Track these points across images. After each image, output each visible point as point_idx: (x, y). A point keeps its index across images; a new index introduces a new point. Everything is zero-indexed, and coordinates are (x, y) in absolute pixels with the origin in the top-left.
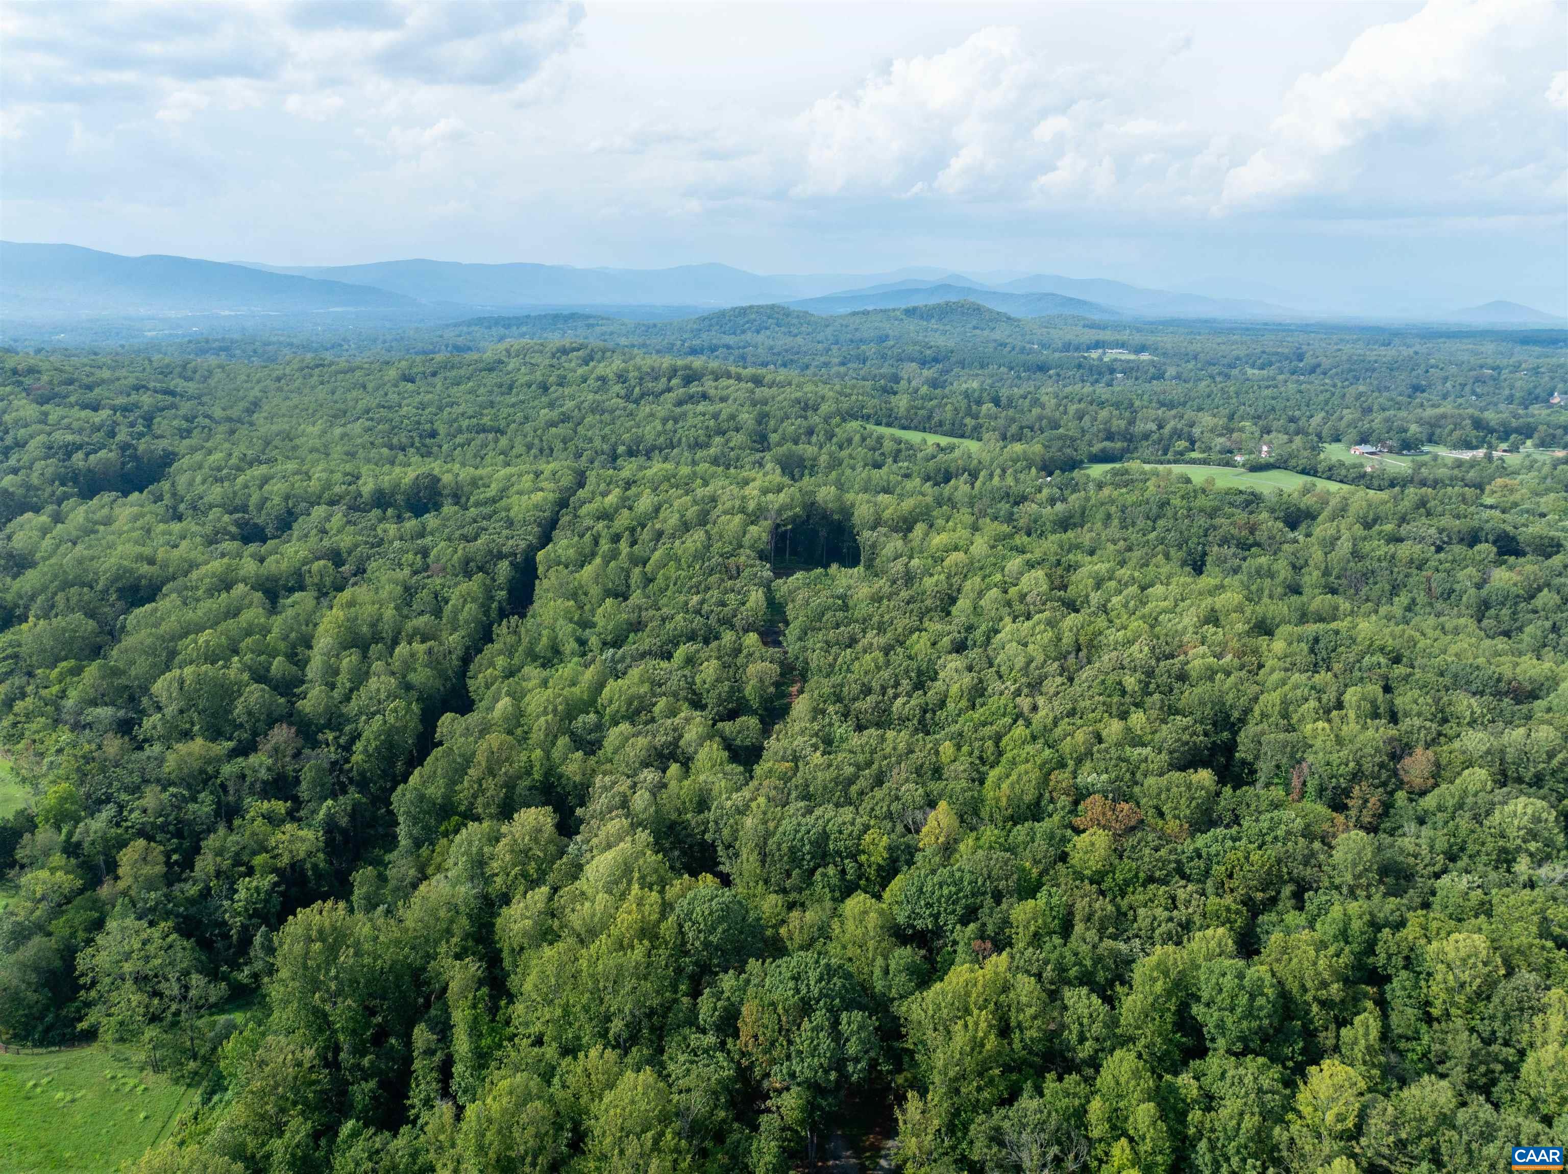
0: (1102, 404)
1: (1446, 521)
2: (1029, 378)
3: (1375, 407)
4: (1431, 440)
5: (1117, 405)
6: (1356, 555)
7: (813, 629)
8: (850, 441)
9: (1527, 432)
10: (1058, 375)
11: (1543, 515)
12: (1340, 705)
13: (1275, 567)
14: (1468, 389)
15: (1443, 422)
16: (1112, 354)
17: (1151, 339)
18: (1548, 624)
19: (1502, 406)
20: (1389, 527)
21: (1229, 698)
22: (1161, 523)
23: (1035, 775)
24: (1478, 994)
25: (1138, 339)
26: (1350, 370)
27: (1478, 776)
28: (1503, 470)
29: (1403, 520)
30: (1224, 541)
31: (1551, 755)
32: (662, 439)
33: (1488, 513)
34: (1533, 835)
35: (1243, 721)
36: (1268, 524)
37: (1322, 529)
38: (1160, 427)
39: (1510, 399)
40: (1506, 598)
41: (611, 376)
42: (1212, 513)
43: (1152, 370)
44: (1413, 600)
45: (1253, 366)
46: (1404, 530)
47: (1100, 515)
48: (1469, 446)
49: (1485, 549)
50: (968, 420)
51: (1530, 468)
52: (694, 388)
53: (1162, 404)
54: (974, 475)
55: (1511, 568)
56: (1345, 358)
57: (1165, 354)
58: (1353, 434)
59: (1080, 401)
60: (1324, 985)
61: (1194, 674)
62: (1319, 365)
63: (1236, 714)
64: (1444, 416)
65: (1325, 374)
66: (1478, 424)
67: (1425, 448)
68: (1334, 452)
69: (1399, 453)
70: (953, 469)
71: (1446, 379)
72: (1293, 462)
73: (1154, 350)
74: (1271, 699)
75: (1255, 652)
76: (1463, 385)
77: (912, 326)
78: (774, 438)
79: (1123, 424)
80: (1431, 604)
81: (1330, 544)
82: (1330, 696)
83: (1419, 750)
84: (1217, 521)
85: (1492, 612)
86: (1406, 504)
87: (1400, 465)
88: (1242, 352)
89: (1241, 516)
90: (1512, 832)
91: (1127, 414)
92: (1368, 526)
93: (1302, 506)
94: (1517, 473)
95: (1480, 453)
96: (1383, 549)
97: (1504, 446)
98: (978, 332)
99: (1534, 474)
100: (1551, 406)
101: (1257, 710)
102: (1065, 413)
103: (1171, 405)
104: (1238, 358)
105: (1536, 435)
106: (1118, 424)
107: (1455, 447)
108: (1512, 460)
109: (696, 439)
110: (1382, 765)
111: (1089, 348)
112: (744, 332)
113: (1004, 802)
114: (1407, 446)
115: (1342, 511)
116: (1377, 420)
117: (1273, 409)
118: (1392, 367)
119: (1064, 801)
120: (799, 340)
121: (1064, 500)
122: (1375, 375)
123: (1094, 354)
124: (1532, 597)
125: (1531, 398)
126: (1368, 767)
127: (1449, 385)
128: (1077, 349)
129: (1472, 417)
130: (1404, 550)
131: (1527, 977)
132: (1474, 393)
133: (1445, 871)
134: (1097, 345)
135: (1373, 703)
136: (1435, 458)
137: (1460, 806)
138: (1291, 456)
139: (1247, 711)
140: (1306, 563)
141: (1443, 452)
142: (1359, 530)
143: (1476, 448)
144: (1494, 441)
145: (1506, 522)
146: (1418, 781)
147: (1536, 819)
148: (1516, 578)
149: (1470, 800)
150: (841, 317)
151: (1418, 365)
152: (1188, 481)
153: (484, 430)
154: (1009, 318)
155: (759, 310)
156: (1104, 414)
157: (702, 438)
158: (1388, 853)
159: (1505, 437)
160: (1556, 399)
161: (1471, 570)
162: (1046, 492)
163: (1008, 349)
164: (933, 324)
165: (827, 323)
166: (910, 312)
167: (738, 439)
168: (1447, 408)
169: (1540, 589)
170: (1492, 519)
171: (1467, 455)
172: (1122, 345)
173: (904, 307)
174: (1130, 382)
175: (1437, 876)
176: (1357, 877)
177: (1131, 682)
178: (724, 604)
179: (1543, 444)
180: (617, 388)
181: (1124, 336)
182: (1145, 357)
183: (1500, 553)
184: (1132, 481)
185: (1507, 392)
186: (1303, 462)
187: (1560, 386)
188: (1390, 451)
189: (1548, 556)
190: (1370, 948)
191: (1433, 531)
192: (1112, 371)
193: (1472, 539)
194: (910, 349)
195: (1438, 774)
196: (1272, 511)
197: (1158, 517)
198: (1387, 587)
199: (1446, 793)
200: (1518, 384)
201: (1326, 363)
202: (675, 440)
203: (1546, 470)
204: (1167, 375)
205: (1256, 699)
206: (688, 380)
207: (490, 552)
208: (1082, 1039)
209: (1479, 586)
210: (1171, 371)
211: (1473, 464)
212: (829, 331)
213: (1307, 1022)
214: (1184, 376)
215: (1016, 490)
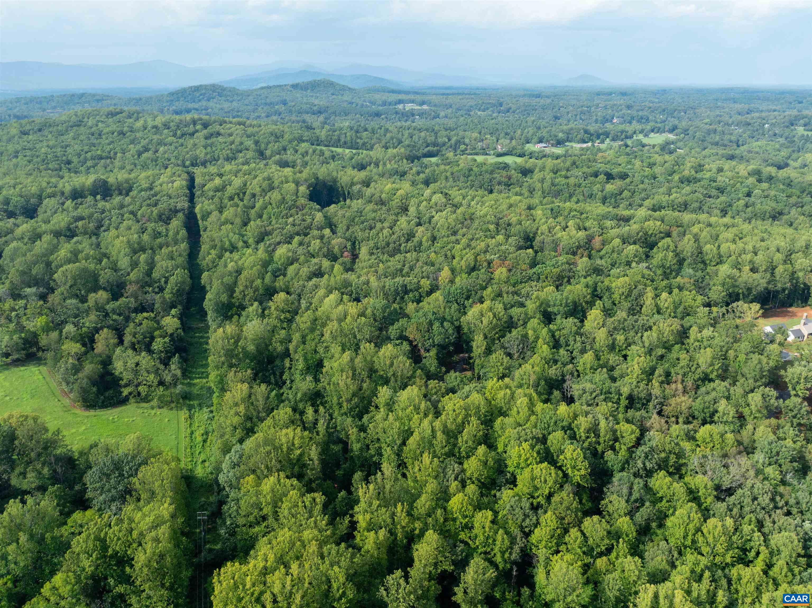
0: (420, 130)
1: (585, 169)
2: (372, 120)
3: (542, 127)
4: (568, 140)
5: (427, 130)
6: (553, 184)
7: (352, 225)
8: (307, 153)
9: (607, 135)
10: (386, 118)
11: (620, 165)
12: (567, 227)
13: (522, 192)
14: (578, 117)
15: (572, 132)
16: (409, 107)
17: (426, 98)
18: (628, 203)
19: (593, 125)
20: (563, 173)
21: (528, 230)
22: (470, 178)
23: (473, 257)
24: (628, 295)
25: (419, 98)
26: (525, 110)
27: (617, 241)
28: (599, 150)
29: (568, 170)
30: (499, 183)
31: (638, 234)
32: (209, 156)
33: (600, 165)
34: (635, 256)
35: (534, 237)
36: (515, 175)
37: (537, 175)
38: (449, 140)
39: (596, 121)
40: (612, 195)
41: (160, 125)
42: (492, 172)
43: (433, 114)
44: (578, 199)
45: (479, 110)
46: (569, 174)
47: (443, 177)
48: (584, 142)
49: (602, 177)
50: (358, 140)
51: (611, 149)
52: (210, 130)
53: (446, 130)
54: (377, 165)
55: (612, 184)
56: (522, 104)
57: (435, 106)
58: (535, 139)
59: (408, 129)
60: (585, 297)
61: (514, 223)
62: (511, 108)
63: (531, 235)
64: (572, 129)
65: (514, 112)
66: (586, 132)
67: (567, 144)
68: (530, 147)
69: (556, 146)
70: (364, 162)
71: (568, 113)
72: (514, 152)
73: (429, 104)
74: (544, 228)
75: (532, 215)
76: (576, 115)
77: (298, 94)
78: (268, 153)
79: (433, 138)
80: (585, 200)
81: (542, 181)
82: (563, 224)
83: (597, 237)
84: (495, 176)
85: (608, 200)
86: (568, 164)
87: (558, 151)
88: (472, 103)
89: (504, 173)
90: (630, 256)
91: (433, 134)
92: (555, 173)
93: (527, 167)
94: (605, 151)
95: (590, 144)
96: (564, 181)
97: (598, 141)
98: (334, 96)
99: (612, 151)
100: (614, 124)
101: (539, 232)
102: (403, 135)
103: (451, 130)
104: (471, 107)
105: (610, 136)
106: (431, 139)
107: (578, 142)
108: (603, 146)
109: (227, 155)
110: (586, 243)
111: (396, 104)
112: (200, 101)
113: (464, 267)
114: (559, 143)
115: (543, 169)
116: (544, 133)
117: (497, 129)
118: (544, 108)
119: (485, 264)
120: (235, 104)
121: (423, 172)
122: (537, 112)
123: (401, 106)
124: (621, 194)
125: (606, 120)
126: (582, 243)
127: (570, 115)
128: (390, 104)
129: (583, 129)
130: (572, 181)
131: (640, 287)
132: (581, 119)
133: (611, 269)
134: (400, 102)
135: (578, 225)
136: (572, 147)
137: (613, 251)
138: (514, 148)
139: (535, 234)
140: (534, 190)
141: (574, 145)
142: (552, 175)
143: (587, 142)
144: (594, 139)
145: (608, 168)
146: (597, 247)
147: (637, 251)
148: (615, 187)
149: (616, 249)
150: (255, 90)
151: (555, 106)
152: (475, 160)
153: (101, 158)
154: (350, 89)
155: (205, 87)
156: (423, 134)
157: (231, 155)
158: (595, 265)
159: (598, 138)
160: (615, 120)
161: (598, 186)
162: (414, 169)
163: (354, 105)
164: (309, 92)
165: (247, 94)
166: (295, 86)
167: (250, 154)
168: (571, 125)
169: (623, 191)
170: (602, 167)
171: (585, 145)
172: (413, 102)
173: (291, 83)
174: (424, 120)
175: (610, 271)
176: (586, 272)
177: (492, 227)
178: (304, 220)
179: (613, 140)
180: (166, 131)
181: (412, 97)
182: (425, 107)
183: (608, 179)
184: (451, 162)
185: (595, 118)
186: (518, 151)
187: (616, 114)
188: (552, 146)
189: (624, 179)
190: (595, 290)
191: (580, 173)
192: (413, 115)
193: (596, 175)
194: (304, 107)
195: (604, 243)
196: (515, 170)
197: (469, 176)
198: (568, 195)
199: (607, 248)
200: (599, 114)
201: (514, 107)
202: (216, 157)
203: (617, 149)
204: (441, 116)
205: (538, 229)
206: (205, 126)
207: (171, 210)
208: (519, 320)
209: (602, 191)
210: (442, 114)
211: (588, 149)
212: (251, 98)
213: (583, 308)
214: (449, 116)
215: (401, 169)
